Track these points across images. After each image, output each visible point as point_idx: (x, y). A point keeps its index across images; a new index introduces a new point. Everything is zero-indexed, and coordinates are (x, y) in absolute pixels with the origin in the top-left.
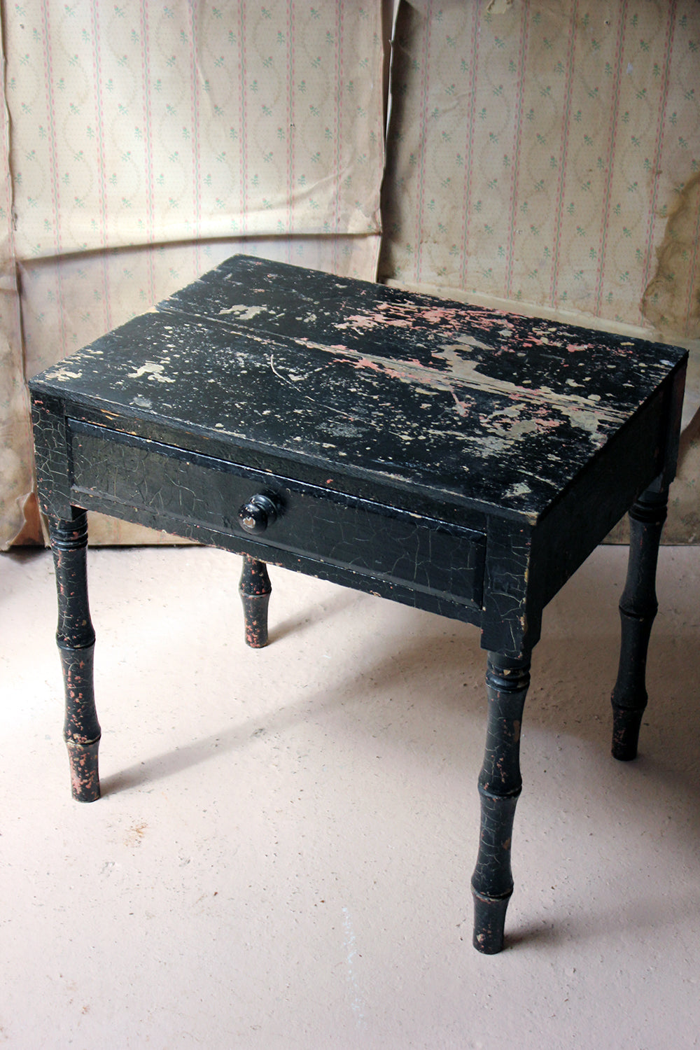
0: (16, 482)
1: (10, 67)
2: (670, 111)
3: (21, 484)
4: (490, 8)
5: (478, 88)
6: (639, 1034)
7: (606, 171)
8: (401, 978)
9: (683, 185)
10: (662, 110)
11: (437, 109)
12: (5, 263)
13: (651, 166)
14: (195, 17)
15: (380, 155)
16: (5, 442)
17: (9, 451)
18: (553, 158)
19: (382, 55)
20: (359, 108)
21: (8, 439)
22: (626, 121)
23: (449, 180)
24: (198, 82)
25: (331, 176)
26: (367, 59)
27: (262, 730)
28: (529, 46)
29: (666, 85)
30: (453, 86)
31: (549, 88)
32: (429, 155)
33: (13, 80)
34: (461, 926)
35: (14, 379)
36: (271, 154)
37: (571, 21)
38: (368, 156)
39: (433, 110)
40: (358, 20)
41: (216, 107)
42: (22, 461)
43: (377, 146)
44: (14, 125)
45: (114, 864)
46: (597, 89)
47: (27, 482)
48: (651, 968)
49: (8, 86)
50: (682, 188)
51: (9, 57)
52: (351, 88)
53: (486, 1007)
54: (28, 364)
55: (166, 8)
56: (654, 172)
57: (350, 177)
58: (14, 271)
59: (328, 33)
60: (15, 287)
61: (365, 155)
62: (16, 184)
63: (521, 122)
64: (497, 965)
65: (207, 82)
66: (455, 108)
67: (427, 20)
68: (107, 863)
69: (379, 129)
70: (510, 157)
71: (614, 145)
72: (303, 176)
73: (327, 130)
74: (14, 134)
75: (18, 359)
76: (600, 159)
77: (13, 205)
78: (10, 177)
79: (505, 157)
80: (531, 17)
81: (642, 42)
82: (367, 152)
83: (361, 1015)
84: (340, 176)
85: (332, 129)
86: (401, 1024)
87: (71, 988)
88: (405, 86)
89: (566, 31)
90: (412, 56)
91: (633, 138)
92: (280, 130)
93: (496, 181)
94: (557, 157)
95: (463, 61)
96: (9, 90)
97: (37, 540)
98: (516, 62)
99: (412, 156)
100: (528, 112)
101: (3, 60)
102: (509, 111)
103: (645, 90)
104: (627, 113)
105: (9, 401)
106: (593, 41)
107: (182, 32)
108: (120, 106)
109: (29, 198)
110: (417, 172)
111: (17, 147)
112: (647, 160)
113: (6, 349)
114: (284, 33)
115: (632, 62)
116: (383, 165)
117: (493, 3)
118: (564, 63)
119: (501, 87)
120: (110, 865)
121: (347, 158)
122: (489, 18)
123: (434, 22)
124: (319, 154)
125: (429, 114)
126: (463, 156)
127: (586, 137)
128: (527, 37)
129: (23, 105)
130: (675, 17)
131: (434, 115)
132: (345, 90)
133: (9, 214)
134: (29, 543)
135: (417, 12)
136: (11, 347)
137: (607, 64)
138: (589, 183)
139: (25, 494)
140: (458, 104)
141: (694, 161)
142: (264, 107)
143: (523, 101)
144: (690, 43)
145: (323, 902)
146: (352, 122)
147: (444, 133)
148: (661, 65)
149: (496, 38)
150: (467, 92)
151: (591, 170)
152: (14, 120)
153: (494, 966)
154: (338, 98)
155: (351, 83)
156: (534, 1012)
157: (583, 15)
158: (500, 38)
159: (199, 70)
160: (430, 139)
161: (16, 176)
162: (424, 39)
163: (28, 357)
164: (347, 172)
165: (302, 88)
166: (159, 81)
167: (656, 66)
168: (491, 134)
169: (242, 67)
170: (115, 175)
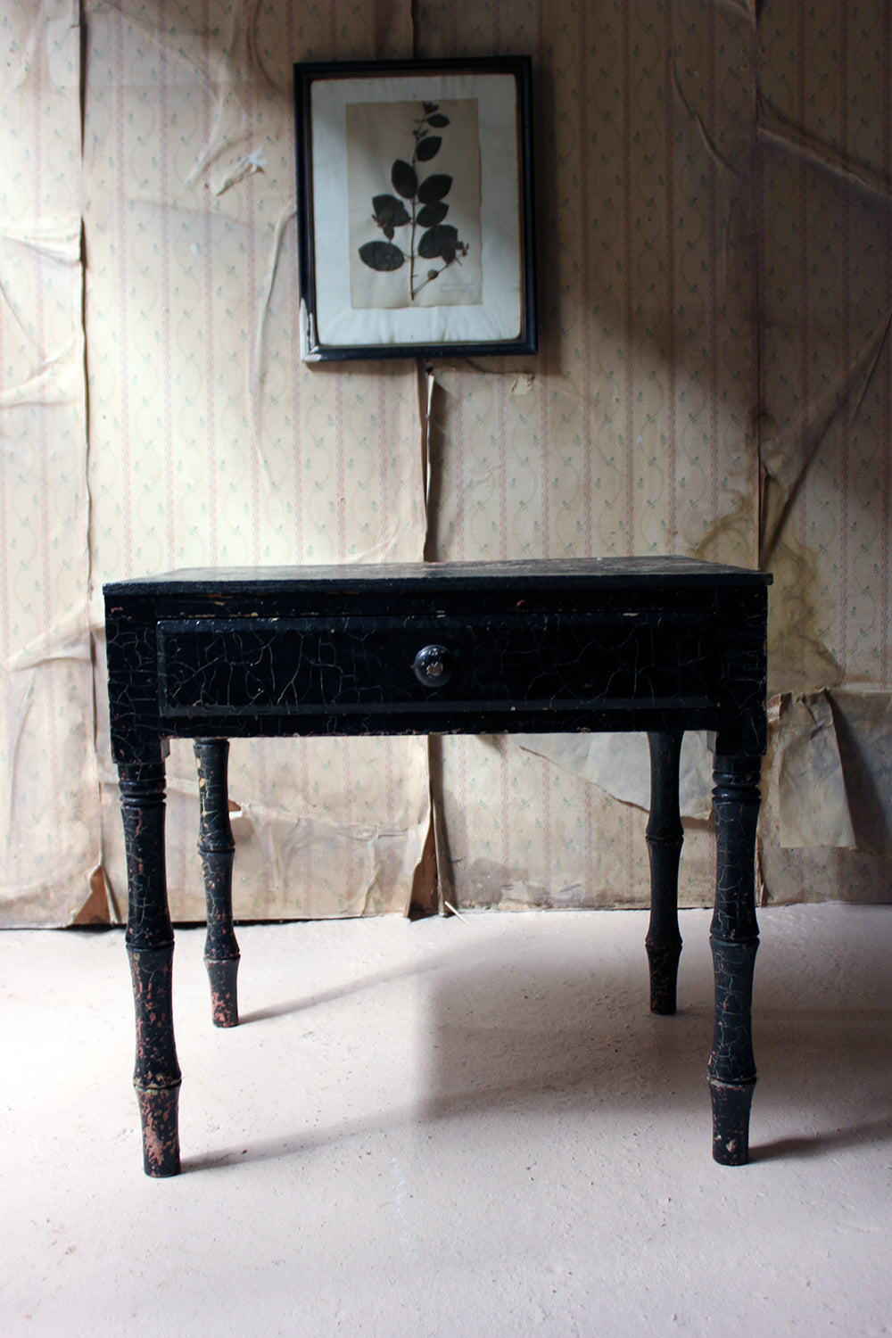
0: (84, 856)
1: (92, 452)
2: (679, 477)
3: (89, 857)
4: (513, 390)
5: (507, 461)
6: (757, 1252)
7: (628, 533)
8: (460, 1214)
9: (697, 544)
10: (672, 477)
11: (471, 481)
12: (80, 633)
13: (668, 527)
14: (255, 404)
15: (423, 520)
16: (75, 815)
17: (79, 824)
18: (578, 522)
19: (419, 430)
20: (401, 482)
21: (78, 811)
22: (641, 486)
23: (486, 546)
24: (257, 462)
25: (379, 545)
26: (407, 438)
27: (310, 1033)
28: (549, 422)
29: (673, 453)
30: (485, 460)
31: (570, 459)
32: (466, 523)
33: (95, 464)
34: (532, 1169)
35: (85, 750)
36: (324, 526)
37: (584, 399)
38: (411, 524)
39: (468, 482)
40: (398, 404)
41: (273, 484)
42: (91, 834)
43: (419, 514)
44: (94, 505)
45: (132, 1131)
46: (612, 459)
47: (94, 856)
48: (761, 1194)
49: (90, 470)
50: (697, 547)
51: (91, 443)
52: (394, 466)
53: (565, 1235)
54: (99, 734)
55: (229, 398)
56: (670, 533)
57: (396, 545)
58: (89, 641)
59: (372, 417)
60: (89, 656)
61: (408, 524)
62: (93, 560)
63: (547, 490)
64: (575, 1199)
65: (266, 461)
66: (487, 480)
67: (459, 402)
68: (125, 1131)
69: (420, 497)
70: (540, 522)
71: (632, 509)
72: (353, 546)
73: (374, 503)
74: (93, 513)
75: (90, 729)
76: (620, 522)
77: (90, 577)
78: (88, 551)
79: (536, 523)
80: (549, 397)
81: (648, 416)
82: (411, 521)
83: (411, 1248)
84: (387, 545)
85: (378, 502)
86: (460, 1254)
87: (57, 1232)
88: (442, 460)
89: (581, 409)
90: (447, 436)
91: (649, 502)
92: (331, 504)
93: (528, 545)
94: (582, 522)
95: (492, 437)
96: (91, 473)
97: (104, 918)
98: (539, 437)
99: (451, 523)
100: (553, 481)
101: (86, 446)
102: (536, 481)
103: (655, 459)
104: (641, 479)
105: (80, 772)
106: (606, 416)
107: (244, 418)
108: (188, 485)
109: (105, 572)
110: (456, 539)
111: (96, 524)
112: (663, 522)
113: (80, 719)
114: (334, 417)
115: (641, 433)
116: (425, 530)
117: (515, 386)
118: (581, 436)
119: (527, 459)
120: (128, 1132)
121: (392, 528)
122: (513, 399)
123: (465, 404)
124: (367, 525)
125: (465, 486)
126: (497, 523)
127: (606, 502)
128: (547, 414)
129: (102, 487)
130: (674, 394)
131: (469, 486)
132: (389, 465)
133: (86, 588)
134: (94, 922)
135: (450, 395)
136: (83, 717)
137: (620, 437)
138: (613, 545)
139: (93, 866)
140: (490, 476)
141: (705, 522)
142: (317, 483)
143: (548, 471)
144: (690, 416)
145: (369, 1154)
146: (396, 495)
147: (479, 503)
148: (667, 435)
149: (521, 416)
150: (498, 465)
151: (614, 533)
152: (94, 501)
153: (572, 1200)
154: (383, 473)
155: (394, 460)
156: (625, 1238)
157: (594, 394)
158: (524, 416)
159: (259, 451)
160: (467, 507)
161: (93, 551)
162: (457, 419)
163: (99, 727)
164: (393, 541)
165: (351, 466)
166: (223, 462)
167: (662, 436)
168: (521, 503)
169: (297, 447)
170: (182, 549)
